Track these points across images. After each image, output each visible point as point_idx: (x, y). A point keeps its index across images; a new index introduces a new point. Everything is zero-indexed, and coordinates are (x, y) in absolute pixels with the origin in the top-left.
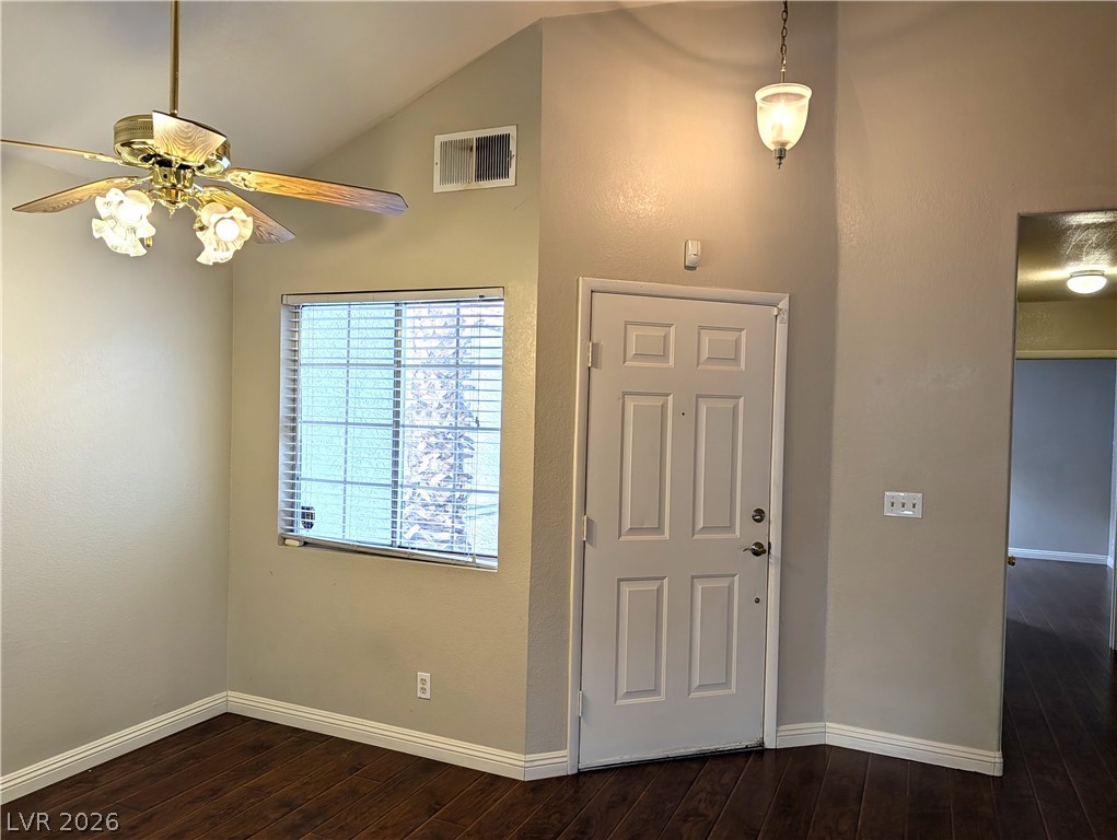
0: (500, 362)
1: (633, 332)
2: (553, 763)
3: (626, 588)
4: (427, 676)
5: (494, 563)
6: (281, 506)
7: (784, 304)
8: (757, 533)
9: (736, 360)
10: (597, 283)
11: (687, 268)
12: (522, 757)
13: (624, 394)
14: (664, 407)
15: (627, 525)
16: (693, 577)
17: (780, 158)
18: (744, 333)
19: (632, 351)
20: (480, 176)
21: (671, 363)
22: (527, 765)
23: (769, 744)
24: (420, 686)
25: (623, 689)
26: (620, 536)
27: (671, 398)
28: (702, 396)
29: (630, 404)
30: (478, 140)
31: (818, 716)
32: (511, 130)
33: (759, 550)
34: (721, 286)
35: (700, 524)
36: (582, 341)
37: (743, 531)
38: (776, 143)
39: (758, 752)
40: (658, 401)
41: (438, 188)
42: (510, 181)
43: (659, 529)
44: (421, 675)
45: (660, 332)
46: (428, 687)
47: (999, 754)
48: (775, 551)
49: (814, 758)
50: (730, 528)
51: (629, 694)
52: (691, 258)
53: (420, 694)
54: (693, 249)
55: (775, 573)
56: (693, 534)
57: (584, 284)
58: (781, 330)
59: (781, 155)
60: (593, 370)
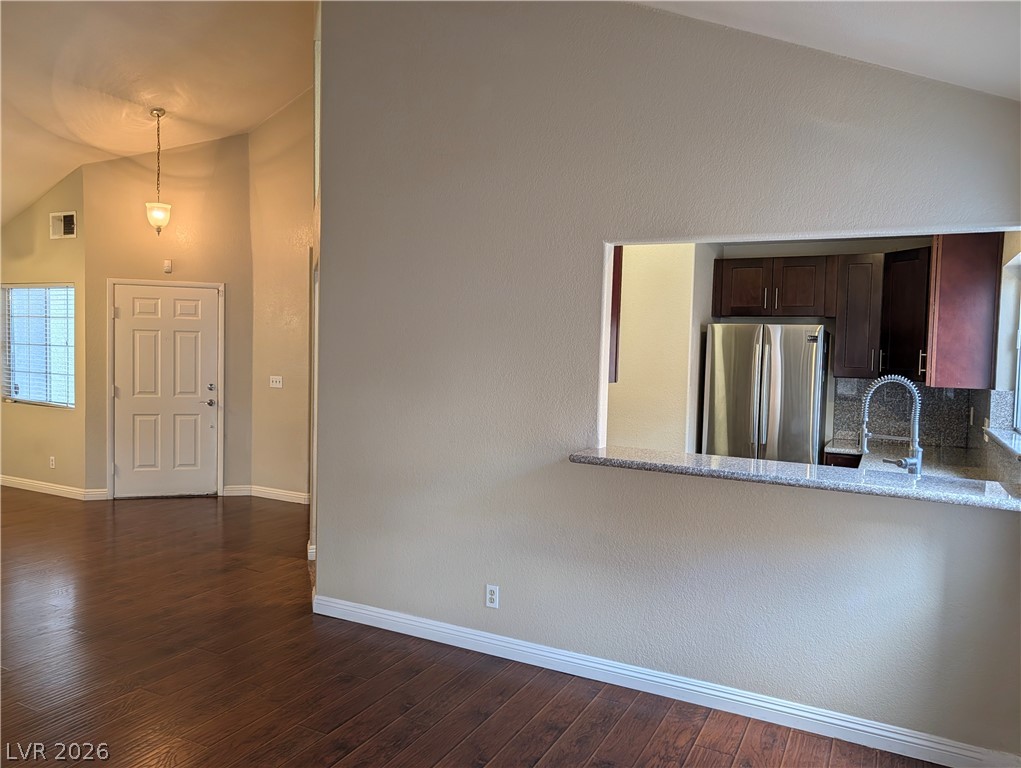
0: (73, 315)
1: (137, 304)
2: (99, 493)
3: (138, 418)
5: (75, 407)
7: (222, 288)
8: (212, 396)
9: (196, 314)
10: (115, 280)
11: (165, 272)
12: (84, 490)
13: (134, 330)
14: (156, 336)
15: (137, 390)
16: (175, 415)
18: (199, 302)
19: (137, 310)
20: (65, 233)
22: (86, 494)
23: (220, 494)
24: (51, 463)
25: (137, 463)
26: (133, 395)
27: (160, 332)
28: (177, 331)
29: (137, 335)
30: (65, 217)
32: (73, 213)
33: (211, 404)
35: (178, 390)
36: (109, 307)
37: (203, 394)
38: (156, 225)
39: (215, 496)
40: (153, 334)
41: (51, 237)
42: (74, 236)
43: (155, 392)
44: (51, 458)
45: (152, 302)
46: (54, 462)
47: (307, 494)
48: (221, 404)
50: (196, 392)
51: (140, 466)
52: (167, 269)
53: (51, 466)
54: (167, 263)
55: (221, 414)
56: (174, 394)
57: (109, 281)
58: (221, 300)
59: (159, 230)
60: (116, 319)
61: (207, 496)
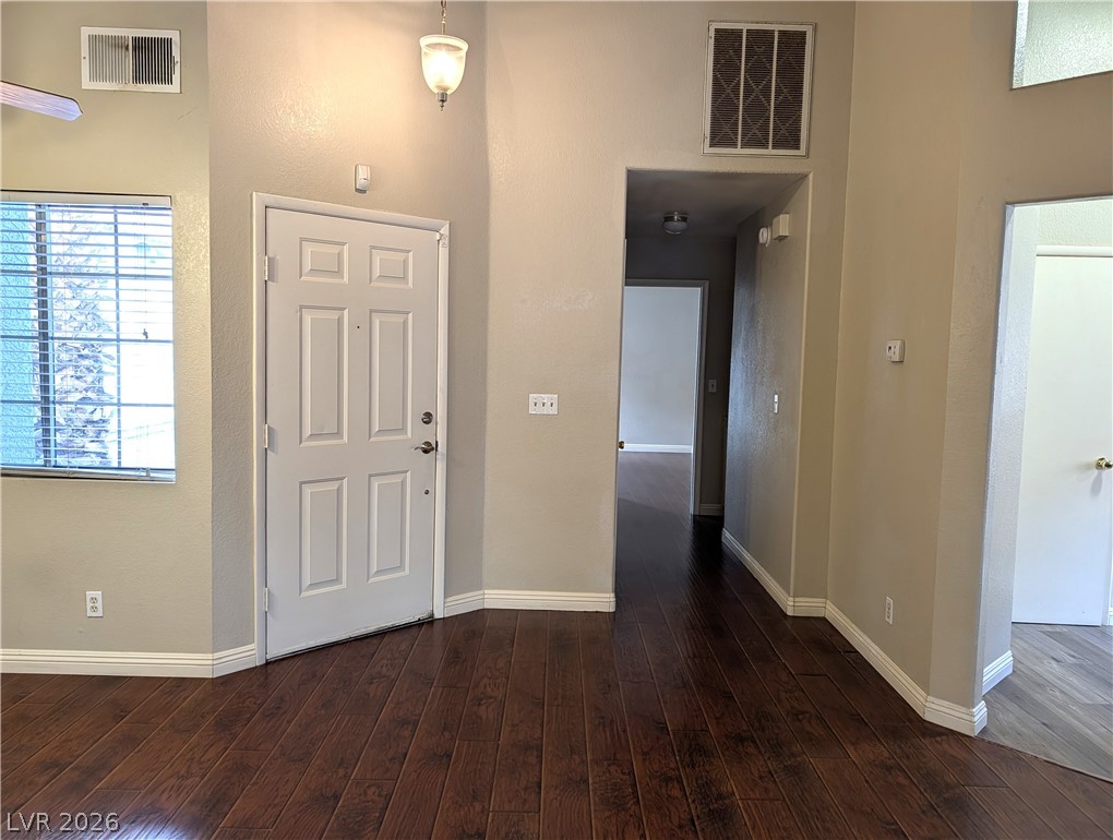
0: (169, 273)
1: (309, 249)
2: (243, 656)
3: (308, 490)
4: (98, 594)
5: (172, 476)
7: (445, 230)
8: (425, 433)
9: (404, 278)
10: (271, 199)
11: (357, 190)
12: (210, 656)
13: (301, 307)
14: (340, 321)
15: (307, 431)
16: (370, 476)
17: (443, 101)
18: (411, 254)
19: (307, 266)
20: (137, 79)
21: (346, 279)
22: (215, 662)
23: (438, 615)
24: (89, 605)
25: (307, 581)
26: (301, 442)
27: (346, 312)
28: (376, 311)
29: (307, 318)
30: (135, 39)
31: (478, 585)
32: (172, 35)
33: (428, 449)
34: (389, 211)
35: (376, 428)
36: (258, 254)
37: (414, 433)
38: (438, 87)
39: (429, 622)
40: (334, 315)
41: (87, 84)
42: (174, 88)
43: (339, 434)
44: (90, 594)
45: (335, 249)
46: (99, 604)
47: (613, 595)
48: (442, 448)
49: (475, 622)
50: (403, 430)
51: (313, 586)
52: (361, 183)
53: (90, 613)
54: (363, 173)
55: (441, 467)
56: (370, 436)
57: (258, 200)
58: (443, 253)
59: (442, 98)
60: (269, 283)
61: (420, 624)
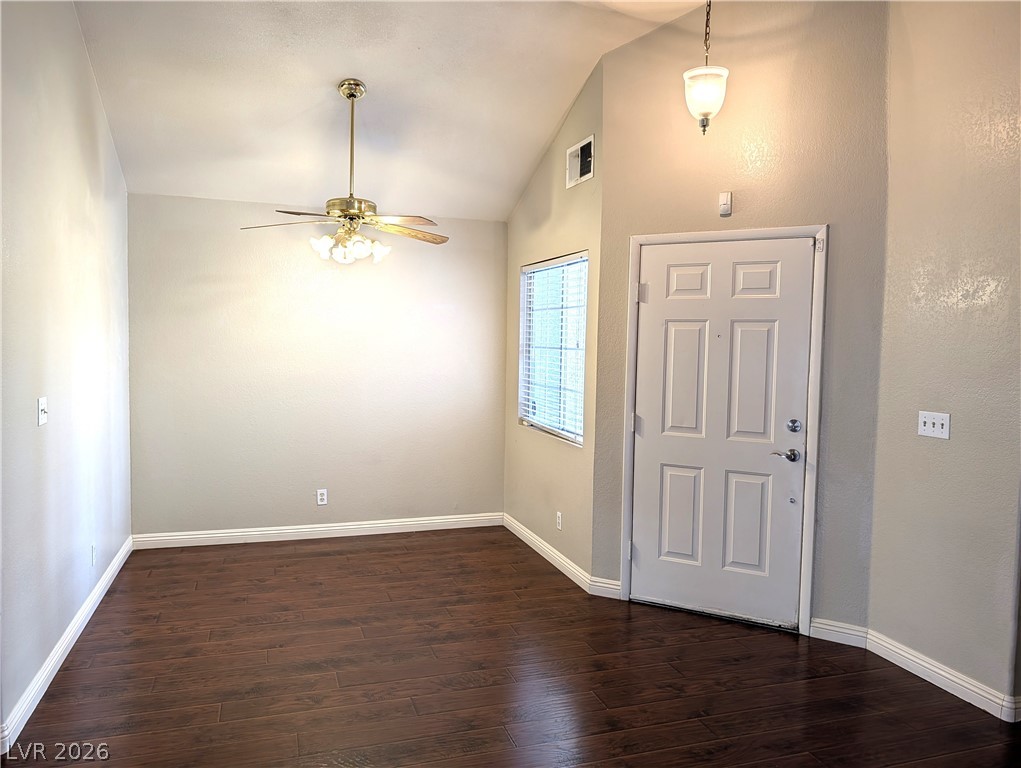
1: (674, 273)
2: (611, 588)
3: (668, 472)
4: (560, 515)
5: (581, 440)
6: (520, 400)
7: (821, 235)
8: (795, 442)
9: (771, 288)
10: (642, 238)
11: (722, 215)
12: (589, 577)
13: (667, 322)
14: (701, 332)
15: (669, 423)
16: (727, 472)
17: (704, 126)
18: (779, 264)
19: (674, 287)
20: (581, 174)
21: (708, 295)
22: (594, 584)
23: (804, 631)
24: (558, 521)
25: (666, 547)
26: (663, 431)
27: (708, 323)
28: (737, 321)
29: (673, 329)
30: (582, 148)
31: (864, 623)
32: (591, 139)
33: (793, 457)
34: (756, 227)
35: (735, 428)
36: (632, 282)
37: (778, 439)
38: (700, 114)
39: (793, 634)
40: (696, 327)
41: (568, 185)
42: (591, 175)
43: (696, 429)
44: (558, 514)
45: (698, 271)
46: (561, 522)
48: (812, 459)
50: (765, 434)
51: (671, 553)
52: (723, 208)
53: (558, 526)
54: (724, 199)
55: (811, 478)
56: (728, 436)
57: (635, 240)
58: (820, 257)
59: (704, 124)
60: (641, 304)
61: (778, 631)
